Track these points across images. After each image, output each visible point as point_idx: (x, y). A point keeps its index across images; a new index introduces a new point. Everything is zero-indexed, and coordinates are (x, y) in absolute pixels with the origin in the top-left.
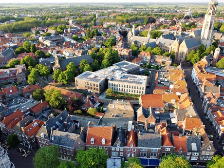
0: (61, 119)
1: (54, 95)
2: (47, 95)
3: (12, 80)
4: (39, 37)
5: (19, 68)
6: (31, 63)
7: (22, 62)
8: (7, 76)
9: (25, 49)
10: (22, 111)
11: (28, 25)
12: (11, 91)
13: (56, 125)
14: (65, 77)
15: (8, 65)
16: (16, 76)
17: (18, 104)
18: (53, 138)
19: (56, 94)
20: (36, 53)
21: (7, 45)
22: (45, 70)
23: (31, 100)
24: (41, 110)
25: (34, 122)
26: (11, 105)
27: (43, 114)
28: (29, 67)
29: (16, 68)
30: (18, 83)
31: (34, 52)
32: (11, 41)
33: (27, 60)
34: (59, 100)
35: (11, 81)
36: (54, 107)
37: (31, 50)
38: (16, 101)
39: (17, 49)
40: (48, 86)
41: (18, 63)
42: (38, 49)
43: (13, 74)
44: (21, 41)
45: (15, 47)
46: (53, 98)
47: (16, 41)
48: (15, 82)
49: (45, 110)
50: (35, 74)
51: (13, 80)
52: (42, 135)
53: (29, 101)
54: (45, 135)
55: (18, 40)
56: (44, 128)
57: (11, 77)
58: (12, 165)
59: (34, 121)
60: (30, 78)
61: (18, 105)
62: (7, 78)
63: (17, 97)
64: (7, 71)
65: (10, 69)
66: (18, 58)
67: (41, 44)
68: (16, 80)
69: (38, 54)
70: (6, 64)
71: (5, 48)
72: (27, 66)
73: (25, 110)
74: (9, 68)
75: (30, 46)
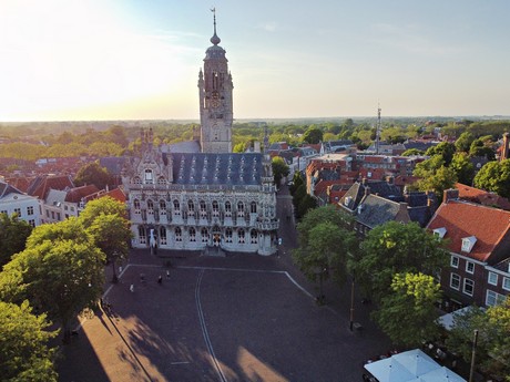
8: (385, 167)
12: (369, 174)
18: (360, 207)
29: (406, 157)
43: (397, 166)
54: (351, 201)
56: (356, 187)
64: (390, 157)
75: (469, 144)
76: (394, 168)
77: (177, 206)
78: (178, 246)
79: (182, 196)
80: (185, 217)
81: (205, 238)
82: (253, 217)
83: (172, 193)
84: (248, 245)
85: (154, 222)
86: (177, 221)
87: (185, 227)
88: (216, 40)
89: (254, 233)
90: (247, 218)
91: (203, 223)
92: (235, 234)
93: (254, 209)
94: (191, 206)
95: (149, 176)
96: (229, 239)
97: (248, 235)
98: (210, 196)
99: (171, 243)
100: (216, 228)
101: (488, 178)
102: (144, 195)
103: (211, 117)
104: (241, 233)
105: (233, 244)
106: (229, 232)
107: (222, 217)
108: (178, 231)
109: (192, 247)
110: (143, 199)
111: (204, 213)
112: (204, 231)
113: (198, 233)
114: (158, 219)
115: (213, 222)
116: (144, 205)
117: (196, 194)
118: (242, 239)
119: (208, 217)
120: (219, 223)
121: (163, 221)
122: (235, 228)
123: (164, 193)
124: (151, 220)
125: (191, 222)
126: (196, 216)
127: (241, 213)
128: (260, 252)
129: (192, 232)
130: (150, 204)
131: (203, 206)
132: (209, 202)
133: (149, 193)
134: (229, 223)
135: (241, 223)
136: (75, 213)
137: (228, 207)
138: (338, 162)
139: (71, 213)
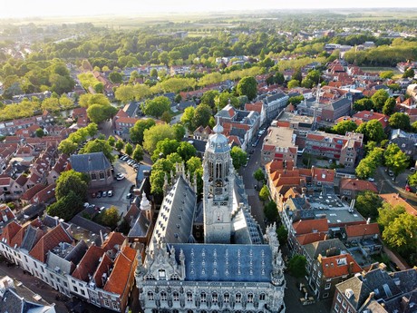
0: (398, 283)
1: (402, 223)
2: (385, 212)
3: (330, 155)
4: (410, 83)
5: (351, 139)
6: (375, 134)
7: (359, 128)
8: (326, 146)
9: (374, 103)
10: (329, 221)
11: (397, 54)
12: (324, 176)
13: (382, 290)
15: (335, 128)
16: (339, 151)
17: (326, 203)
19: (405, 222)
20: (392, 118)
21: (346, 89)
22: (398, 160)
23: (351, 208)
24: (361, 237)
25: (343, 257)
26: (315, 201)
27: (361, 246)
28: (370, 144)
29: (345, 138)
30: (338, 163)
31: (389, 113)
32: (354, 83)
33: (370, 128)
34: (407, 237)
35: (328, 156)
36: (388, 245)
37: (385, 108)
38: (325, 197)
39: (360, 102)
40: (393, 195)
41: (352, 128)
42: (399, 109)
43: (336, 146)
44: (371, 87)
45: (357, 96)
46: (394, 227)
47: (363, 85)
48: (334, 161)
49: (368, 240)
50: (375, 159)
51: (333, 156)
52: (348, 292)
53: (346, 207)
54: (353, 297)
55: (367, 83)
56: (357, 283)
57: (332, 150)
58: (282, 307)
59: (342, 253)
60: (363, 166)
61: (325, 207)
62: (325, 149)
63: (328, 190)
64: (331, 137)
65: (336, 136)
66: (355, 119)
67: (407, 101)
68: (338, 157)
69: (395, 121)
70: (332, 122)
71: (341, 93)
72: (366, 139)
73: (334, 223)
74: (334, 132)
75: (384, 100)
76: (334, 147)
77: (190, 295)
79: (195, 289)
80: (198, 304)
82: (261, 304)
83: (185, 288)
85: (167, 307)
86: (190, 306)
87: (198, 311)
90: (256, 305)
91: (215, 308)
93: (262, 297)
94: (203, 296)
95: (162, 274)
98: (222, 290)
100: (226, 311)
102: (157, 289)
103: (215, 204)
107: (233, 303)
108: (190, 312)
110: (157, 292)
111: (215, 300)
114: (171, 305)
115: (224, 307)
116: (158, 296)
117: (209, 288)
119: (220, 304)
120: (229, 307)
121: (176, 305)
122: (244, 312)
123: (178, 287)
124: (164, 306)
125: (203, 307)
126: (208, 302)
127: (250, 300)
129: (204, 312)
130: (163, 294)
131: (215, 296)
132: (221, 294)
133: (163, 287)
134: (238, 307)
135: (250, 308)
136: (85, 289)
137: (238, 296)
138: (290, 149)
139: (79, 288)
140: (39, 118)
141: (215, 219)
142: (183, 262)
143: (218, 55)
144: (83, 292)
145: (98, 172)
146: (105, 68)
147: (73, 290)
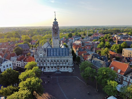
4: (115, 35)
8: (90, 44)
12: (88, 48)
14: (117, 48)
15: (93, 41)
16: (93, 46)
18: (93, 61)
22: (108, 44)
29: (95, 42)
41: (97, 41)
53: (93, 52)
54: (90, 59)
60: (99, 46)
64: (91, 42)
76: (92, 44)
77: (48, 61)
78: (49, 71)
79: (50, 59)
80: (50, 64)
81: (55, 69)
82: (67, 63)
83: (47, 59)
84: (66, 70)
85: (42, 66)
86: (49, 65)
87: (51, 67)
88: (55, 19)
89: (67, 67)
90: (66, 64)
91: (55, 65)
92: (63, 68)
93: (67, 61)
94: (52, 61)
95: (41, 54)
96: (61, 69)
97: (66, 68)
98: (56, 59)
99: (47, 70)
100: (58, 66)
101: (115, 49)
102: (40, 59)
103: (55, 39)
104: (64, 67)
105: (62, 70)
106: (61, 67)
107: (60, 64)
108: (49, 67)
109: (52, 71)
110: (40, 60)
111: (55, 63)
112: (55, 67)
113: (54, 68)
114: (43, 65)
115: (57, 65)
116: (40, 62)
117: (53, 58)
118: (64, 68)
119: (56, 64)
120: (59, 65)
121: (45, 65)
122: (63, 66)
123: (45, 59)
124: (42, 65)
125: (52, 65)
126: (53, 64)
127: (64, 63)
128: (69, 71)
129: (52, 67)
130: (41, 61)
131: (55, 61)
132: (56, 60)
133: (41, 59)
134: (61, 65)
135: (64, 65)
136: (20, 64)
137: (61, 61)
138: (79, 44)
139: (19, 64)
140: (9, 42)
141: (55, 44)
142: (46, 50)
143: (62, 32)
144: (20, 65)
145: (26, 49)
146: (30, 35)
147: (17, 66)
